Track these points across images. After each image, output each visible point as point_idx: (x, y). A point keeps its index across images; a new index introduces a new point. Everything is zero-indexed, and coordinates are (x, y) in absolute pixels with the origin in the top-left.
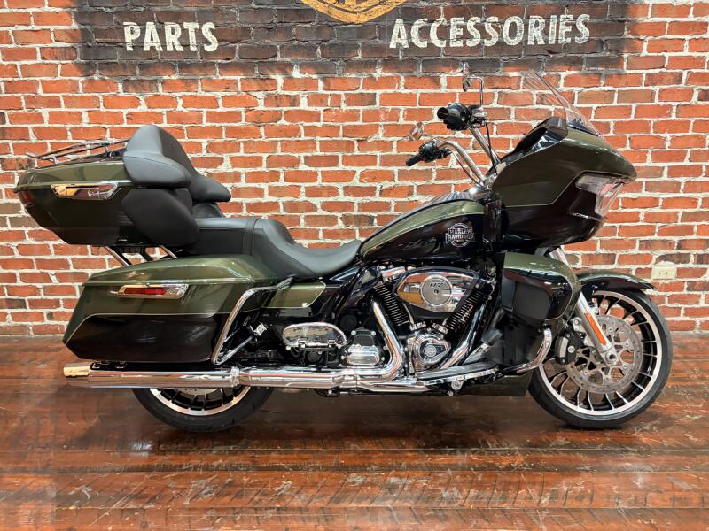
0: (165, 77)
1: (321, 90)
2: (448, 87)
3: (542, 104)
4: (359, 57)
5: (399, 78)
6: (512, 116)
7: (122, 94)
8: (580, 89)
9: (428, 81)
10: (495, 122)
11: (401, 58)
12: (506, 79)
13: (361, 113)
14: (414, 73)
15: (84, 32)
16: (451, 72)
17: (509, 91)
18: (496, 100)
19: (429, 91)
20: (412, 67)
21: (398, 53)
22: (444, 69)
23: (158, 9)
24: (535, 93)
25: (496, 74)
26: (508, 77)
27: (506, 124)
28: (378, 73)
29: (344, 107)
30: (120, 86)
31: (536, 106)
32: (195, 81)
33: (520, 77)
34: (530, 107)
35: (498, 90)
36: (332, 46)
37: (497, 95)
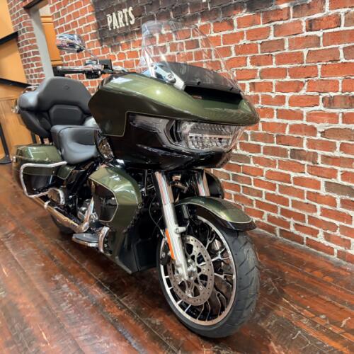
0: (121, 42)
1: (175, 41)
2: (239, 27)
3: (311, 30)
4: (189, 13)
5: (210, 24)
6: (287, 46)
7: (111, 54)
8: (346, 10)
9: (226, 23)
10: (273, 54)
11: (209, 8)
12: (278, 11)
13: (193, 54)
14: (218, 20)
15: (98, 23)
16: (239, 14)
17: (281, 23)
18: (272, 33)
19: (228, 32)
20: (216, 15)
21: (207, 6)
22: (235, 12)
23: (115, 5)
24: (304, 20)
25: (271, 8)
26: (280, 10)
27: (282, 55)
28: (200, 23)
29: (186, 51)
30: (110, 49)
31: (306, 34)
32: (129, 42)
33: (289, 8)
34: (300, 35)
35: (273, 23)
36: (176, 8)
37: (272, 29)
